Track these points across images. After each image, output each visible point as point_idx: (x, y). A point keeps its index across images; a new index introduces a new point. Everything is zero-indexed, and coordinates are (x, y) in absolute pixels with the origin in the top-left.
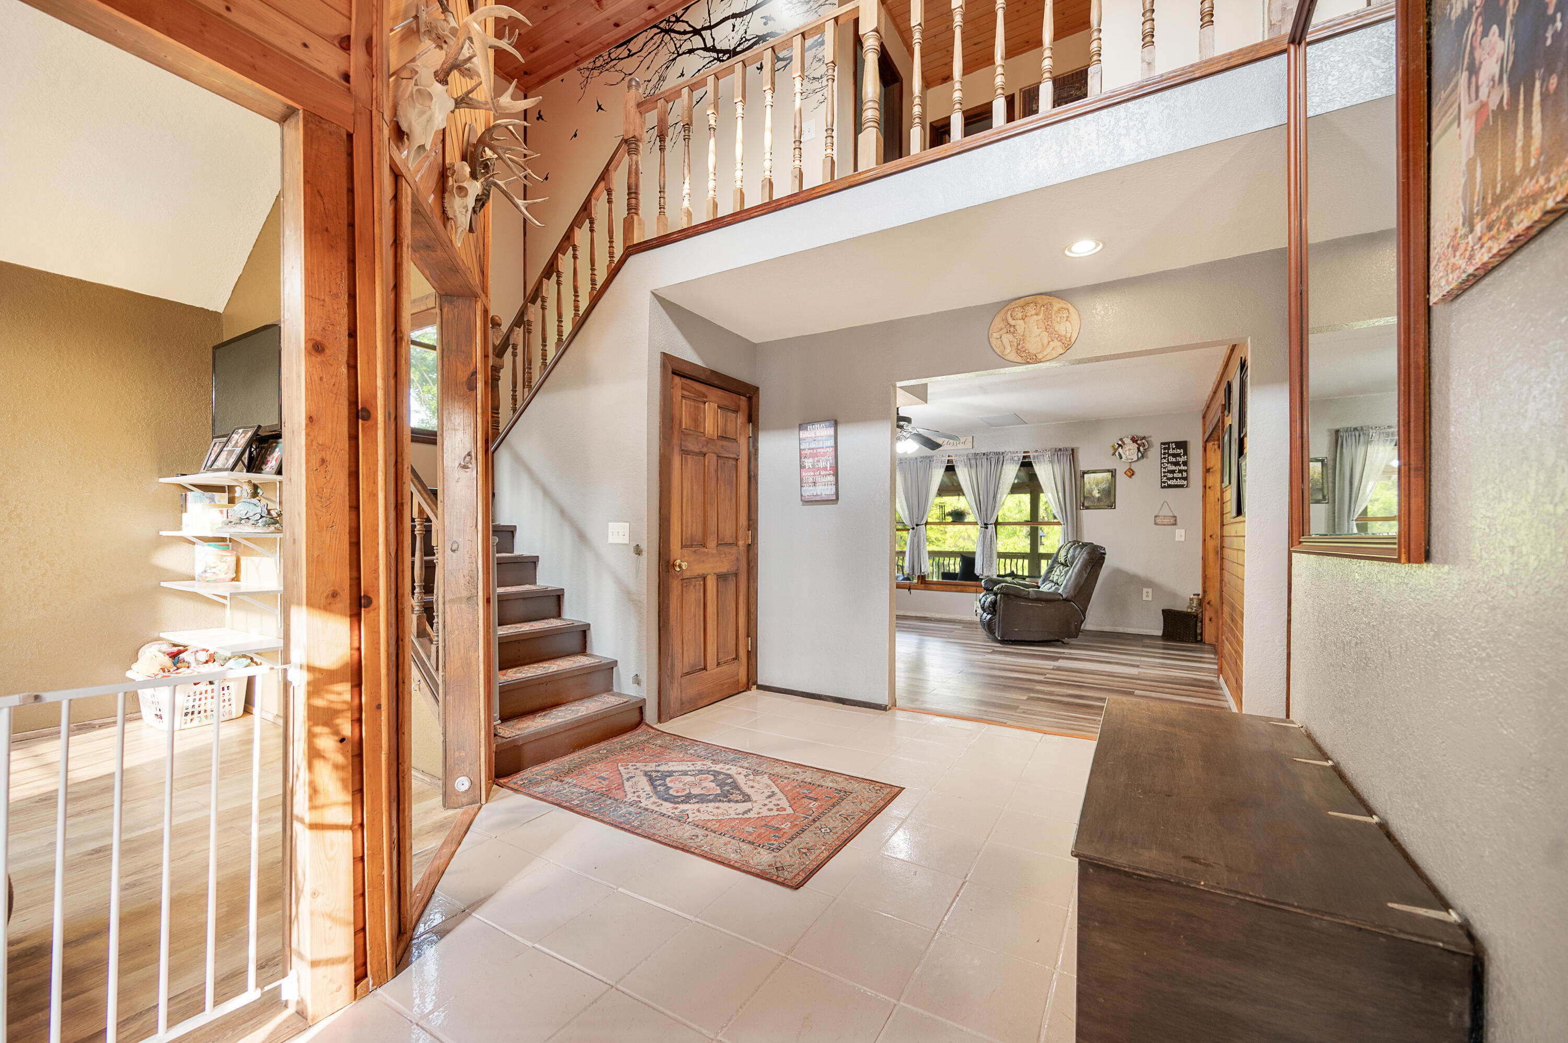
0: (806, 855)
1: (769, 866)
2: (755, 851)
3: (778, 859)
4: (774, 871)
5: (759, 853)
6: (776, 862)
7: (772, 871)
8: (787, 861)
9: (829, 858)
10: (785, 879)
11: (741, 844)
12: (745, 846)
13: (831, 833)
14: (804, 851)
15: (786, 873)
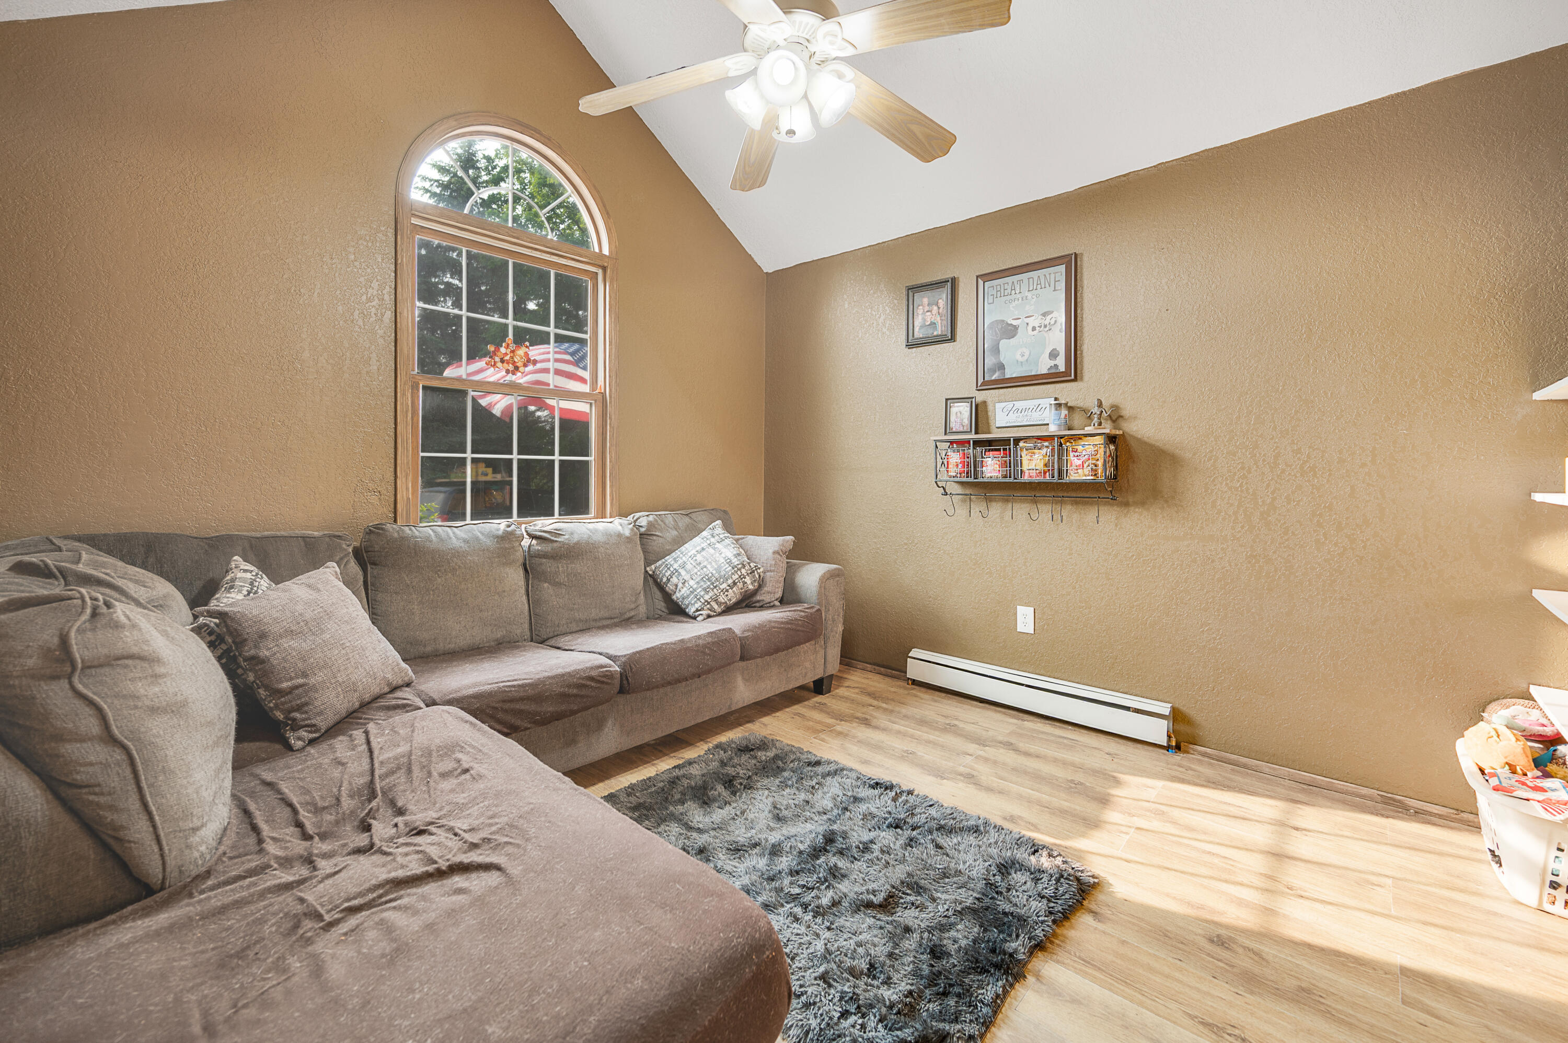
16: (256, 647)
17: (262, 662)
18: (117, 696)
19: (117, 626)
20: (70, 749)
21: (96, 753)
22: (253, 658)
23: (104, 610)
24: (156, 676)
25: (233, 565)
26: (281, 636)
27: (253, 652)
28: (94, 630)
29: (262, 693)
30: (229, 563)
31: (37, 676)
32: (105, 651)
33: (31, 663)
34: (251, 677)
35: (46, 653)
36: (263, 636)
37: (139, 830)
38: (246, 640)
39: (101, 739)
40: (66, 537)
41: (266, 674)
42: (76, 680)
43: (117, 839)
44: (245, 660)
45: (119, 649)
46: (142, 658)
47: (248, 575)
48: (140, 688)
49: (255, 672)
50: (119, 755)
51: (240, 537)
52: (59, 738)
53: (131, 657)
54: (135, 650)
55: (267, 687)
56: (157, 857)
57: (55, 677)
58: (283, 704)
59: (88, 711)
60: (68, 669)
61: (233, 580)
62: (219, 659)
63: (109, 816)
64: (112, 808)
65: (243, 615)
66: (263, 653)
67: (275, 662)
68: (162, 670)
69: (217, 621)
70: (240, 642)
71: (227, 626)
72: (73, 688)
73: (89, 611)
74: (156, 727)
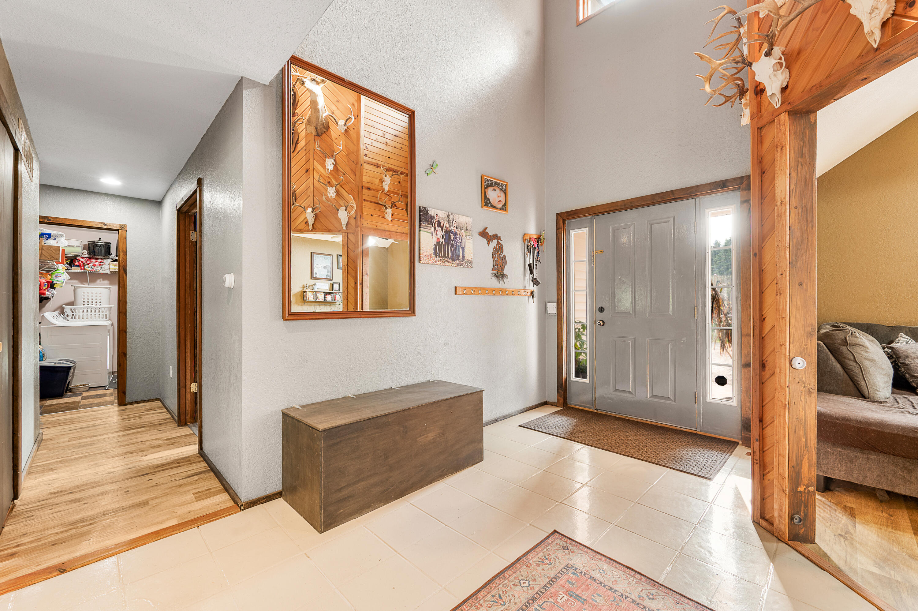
0: (545, 557)
1: (573, 552)
2: (587, 568)
3: (567, 557)
4: (570, 547)
5: (584, 566)
6: (569, 554)
7: (571, 548)
8: (560, 553)
9: (528, 552)
10: (561, 539)
11: (602, 580)
12: (597, 576)
13: (520, 578)
14: (547, 562)
15: (561, 544)
16: (904, 360)
17: (907, 365)
18: (857, 353)
19: (857, 337)
20: (847, 361)
21: (853, 363)
22: (903, 363)
23: (854, 333)
24: (867, 352)
25: (900, 336)
26: (915, 358)
27: (903, 361)
28: (852, 337)
29: (907, 376)
30: (898, 335)
31: (840, 344)
32: (854, 342)
33: (839, 341)
34: (903, 370)
35: (842, 340)
36: (907, 357)
37: (862, 383)
38: (900, 357)
39: (854, 361)
40: (841, 323)
41: (908, 369)
42: (848, 347)
43: (858, 384)
44: (900, 364)
45: (857, 343)
46: (863, 346)
47: (906, 340)
48: (863, 353)
49: (904, 368)
50: (857, 366)
51: (905, 327)
52: (845, 358)
53: (860, 345)
54: (861, 344)
55: (909, 374)
56: (867, 391)
57: (844, 345)
58: (916, 381)
59: (851, 354)
60: (846, 344)
61: (899, 340)
62: (892, 363)
63: (856, 378)
64: (856, 376)
65: (899, 349)
66: (908, 362)
67: (912, 366)
68: (868, 351)
69: (890, 351)
70: (898, 357)
71: (893, 352)
72: (847, 348)
73: (850, 333)
74: (867, 363)
